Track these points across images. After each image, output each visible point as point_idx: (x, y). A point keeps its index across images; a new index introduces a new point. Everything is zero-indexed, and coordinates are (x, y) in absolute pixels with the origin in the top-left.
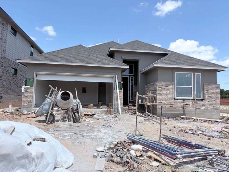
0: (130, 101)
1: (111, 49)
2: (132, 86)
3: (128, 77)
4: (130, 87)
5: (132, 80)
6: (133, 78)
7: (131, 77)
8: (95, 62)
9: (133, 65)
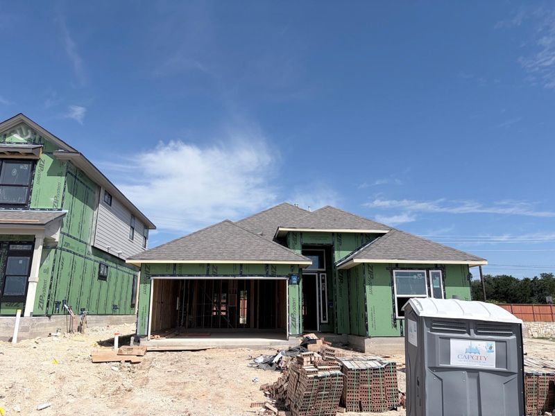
0: (322, 321)
1: (280, 229)
2: (324, 292)
3: (315, 276)
4: (319, 294)
5: (323, 281)
6: (324, 276)
7: (321, 274)
8: (254, 255)
9: (323, 252)
